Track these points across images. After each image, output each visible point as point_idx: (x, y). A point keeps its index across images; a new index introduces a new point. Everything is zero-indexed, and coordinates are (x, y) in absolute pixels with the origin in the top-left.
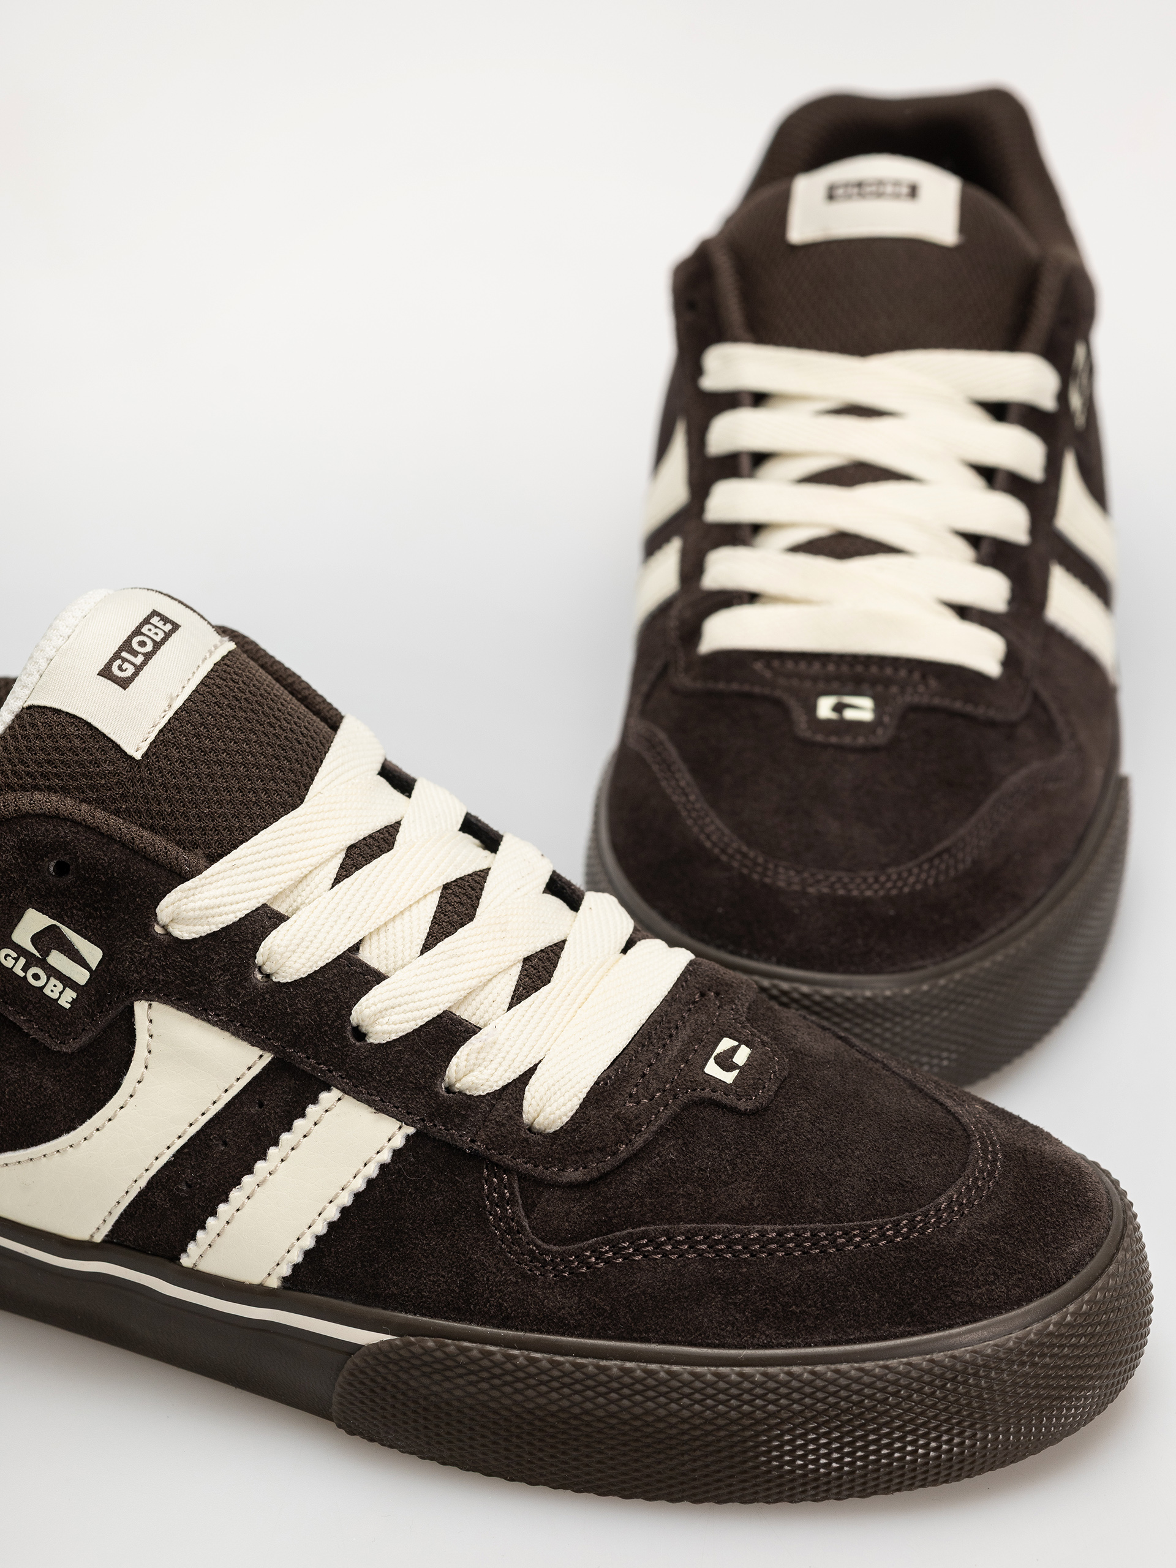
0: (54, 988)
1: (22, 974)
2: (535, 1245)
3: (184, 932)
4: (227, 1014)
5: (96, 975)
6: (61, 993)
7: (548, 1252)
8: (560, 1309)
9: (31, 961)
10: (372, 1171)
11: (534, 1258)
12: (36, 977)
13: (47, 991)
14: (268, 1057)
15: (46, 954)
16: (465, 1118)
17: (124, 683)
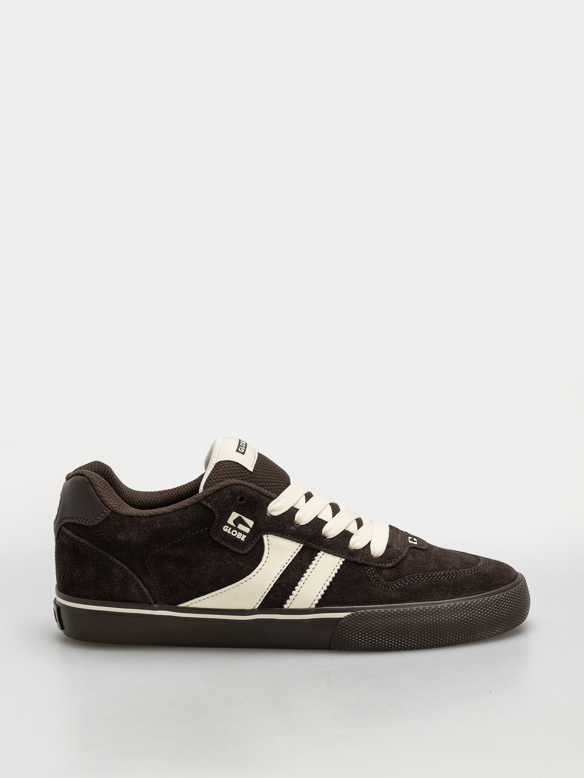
0: (240, 535)
1: (230, 533)
2: (385, 583)
3: (275, 514)
4: (290, 535)
5: (252, 530)
6: (241, 536)
7: (389, 584)
8: (396, 597)
9: (233, 528)
10: (336, 571)
11: (385, 586)
12: (234, 533)
13: (237, 537)
14: (302, 545)
15: (237, 525)
16: (357, 554)
17: (243, 453)
